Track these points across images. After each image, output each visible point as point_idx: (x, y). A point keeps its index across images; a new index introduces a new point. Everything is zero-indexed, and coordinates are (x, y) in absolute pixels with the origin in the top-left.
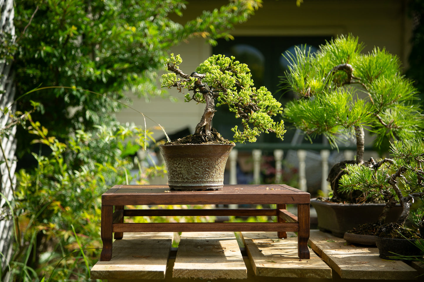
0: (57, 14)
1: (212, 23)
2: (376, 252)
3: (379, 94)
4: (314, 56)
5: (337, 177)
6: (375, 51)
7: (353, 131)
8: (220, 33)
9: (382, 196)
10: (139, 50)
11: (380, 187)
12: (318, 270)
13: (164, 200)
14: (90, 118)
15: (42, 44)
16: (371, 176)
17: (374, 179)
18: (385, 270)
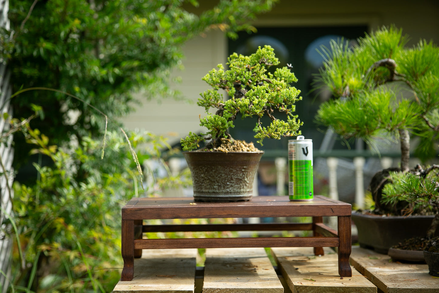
0: (57, 6)
1: (231, 14)
2: (426, 269)
3: (426, 93)
4: (352, 50)
5: (379, 187)
6: (421, 44)
7: (398, 135)
8: (241, 24)
9: (431, 207)
10: (149, 45)
11: (429, 197)
12: (362, 288)
13: (190, 213)
14: (96, 123)
15: (42, 40)
16: (419, 184)
17: (422, 187)
18: (436, 288)
